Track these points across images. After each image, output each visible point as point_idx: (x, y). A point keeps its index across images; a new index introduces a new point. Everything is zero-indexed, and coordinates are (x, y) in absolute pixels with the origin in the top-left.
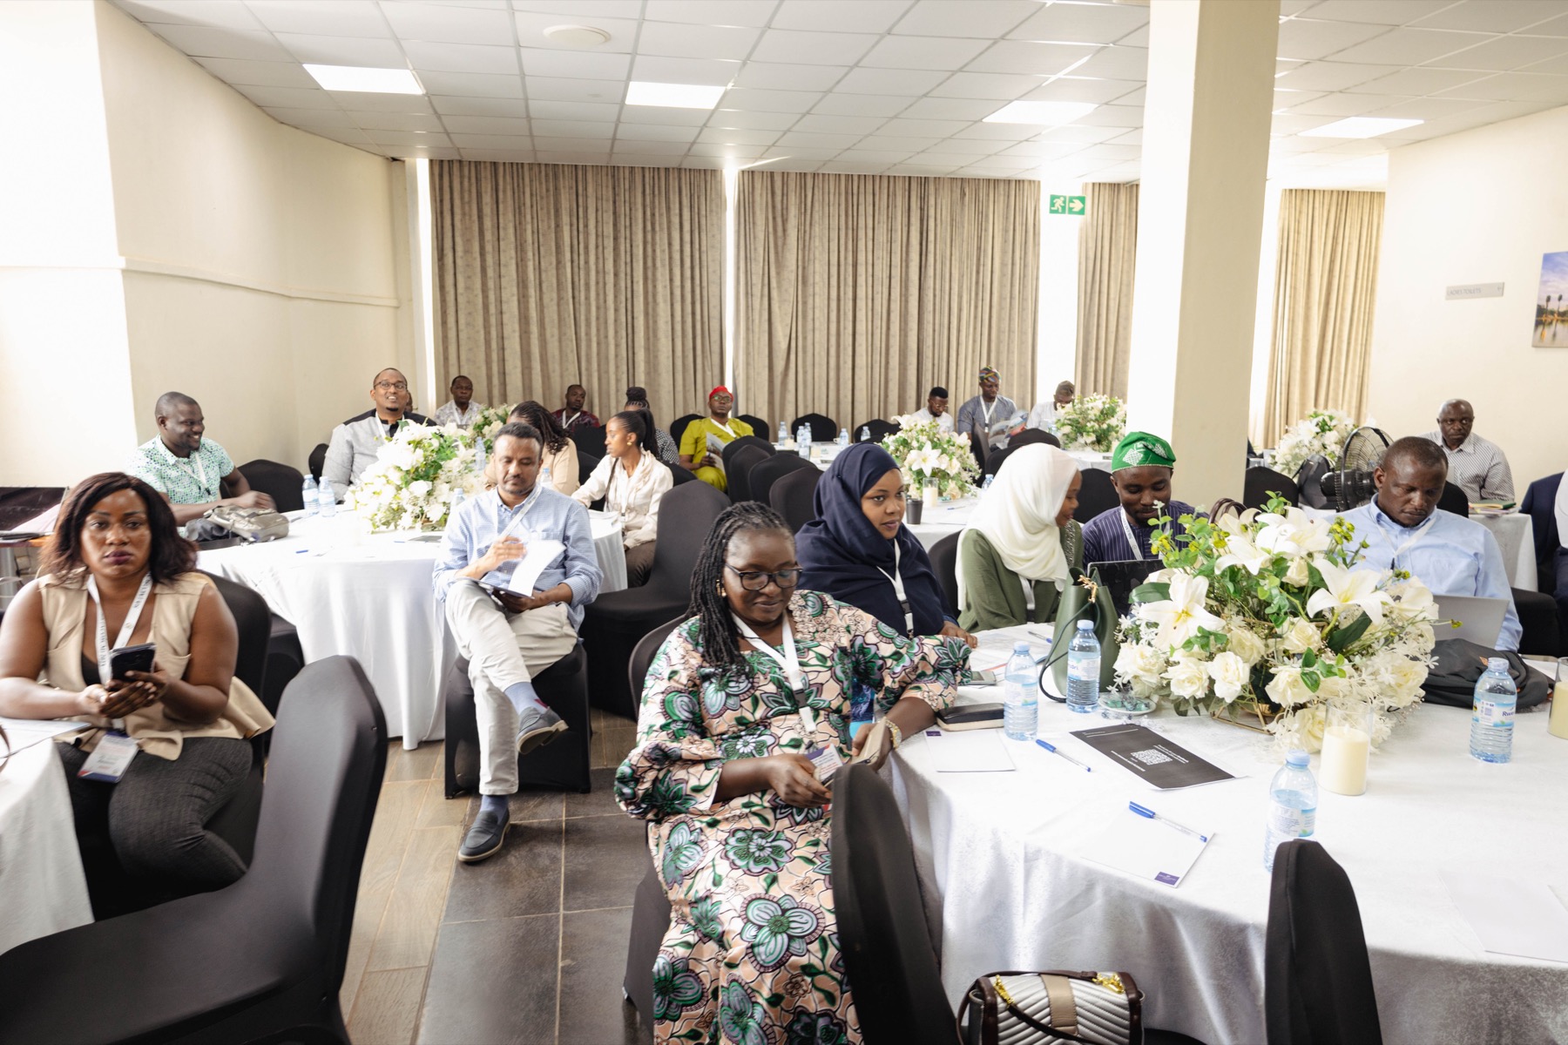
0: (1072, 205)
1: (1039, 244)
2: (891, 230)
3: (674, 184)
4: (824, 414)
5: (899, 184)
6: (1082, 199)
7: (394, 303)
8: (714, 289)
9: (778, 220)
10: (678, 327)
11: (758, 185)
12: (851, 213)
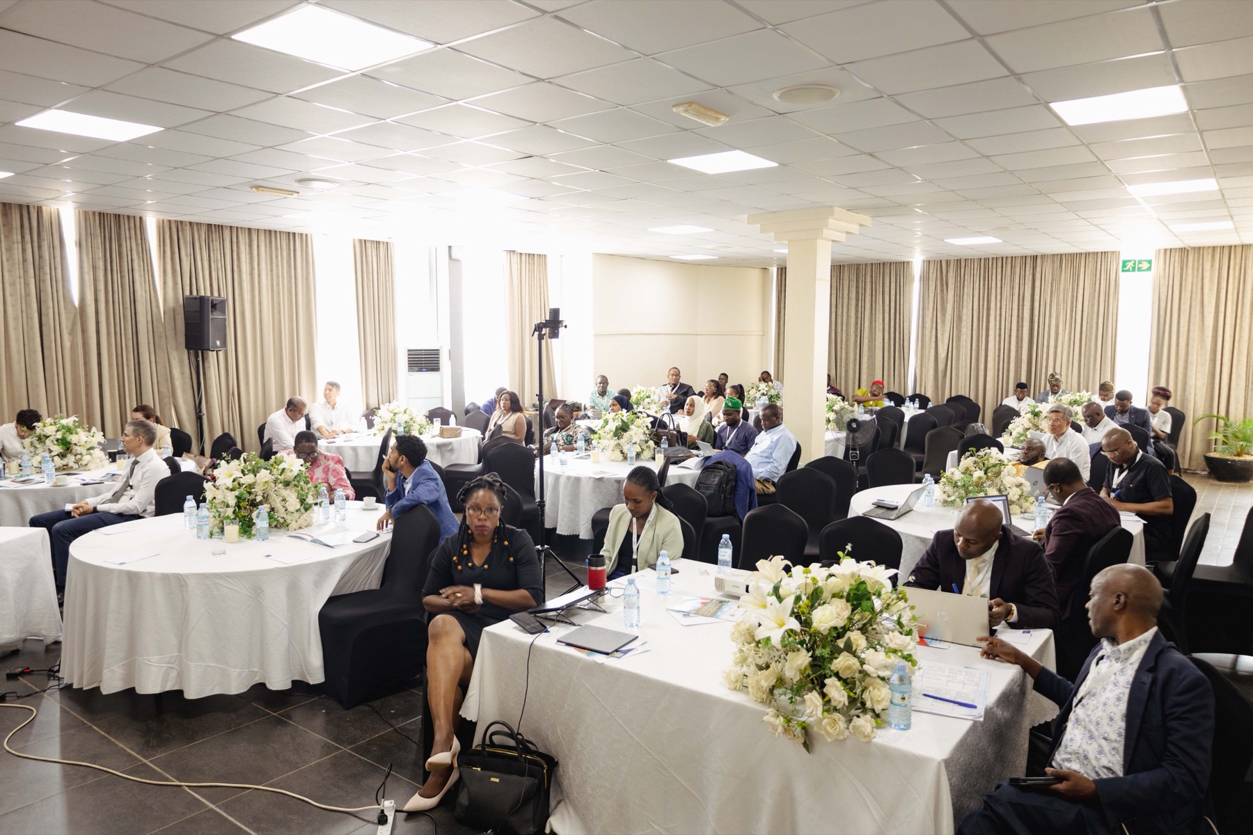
0: (1140, 266)
1: (1118, 292)
2: (1012, 288)
3: (887, 271)
4: (967, 396)
5: (1018, 261)
6: (1150, 262)
7: (761, 333)
8: (906, 325)
9: (944, 284)
10: (886, 345)
11: (931, 268)
12: (987, 278)
